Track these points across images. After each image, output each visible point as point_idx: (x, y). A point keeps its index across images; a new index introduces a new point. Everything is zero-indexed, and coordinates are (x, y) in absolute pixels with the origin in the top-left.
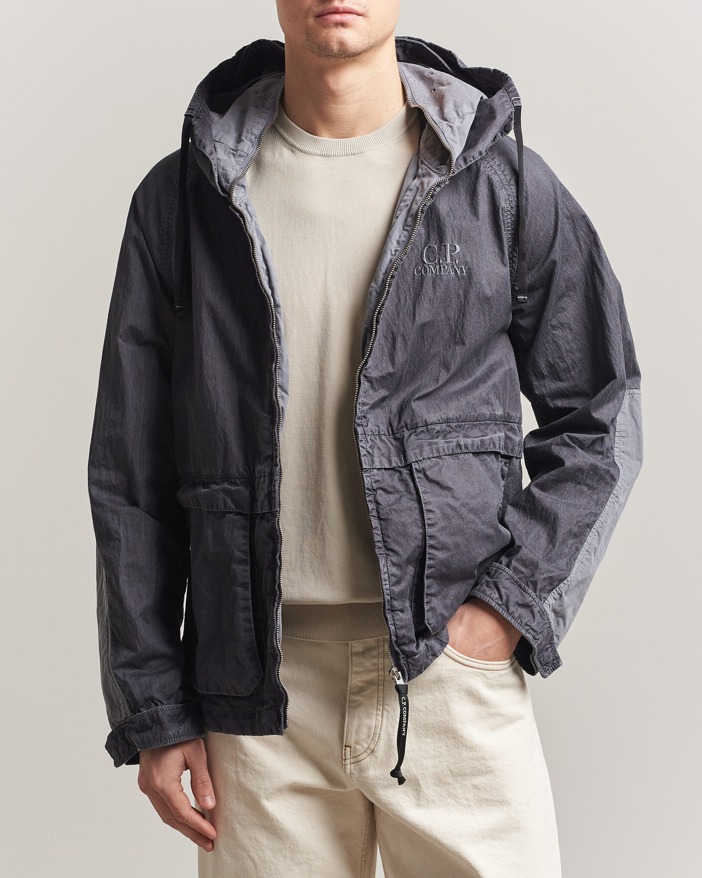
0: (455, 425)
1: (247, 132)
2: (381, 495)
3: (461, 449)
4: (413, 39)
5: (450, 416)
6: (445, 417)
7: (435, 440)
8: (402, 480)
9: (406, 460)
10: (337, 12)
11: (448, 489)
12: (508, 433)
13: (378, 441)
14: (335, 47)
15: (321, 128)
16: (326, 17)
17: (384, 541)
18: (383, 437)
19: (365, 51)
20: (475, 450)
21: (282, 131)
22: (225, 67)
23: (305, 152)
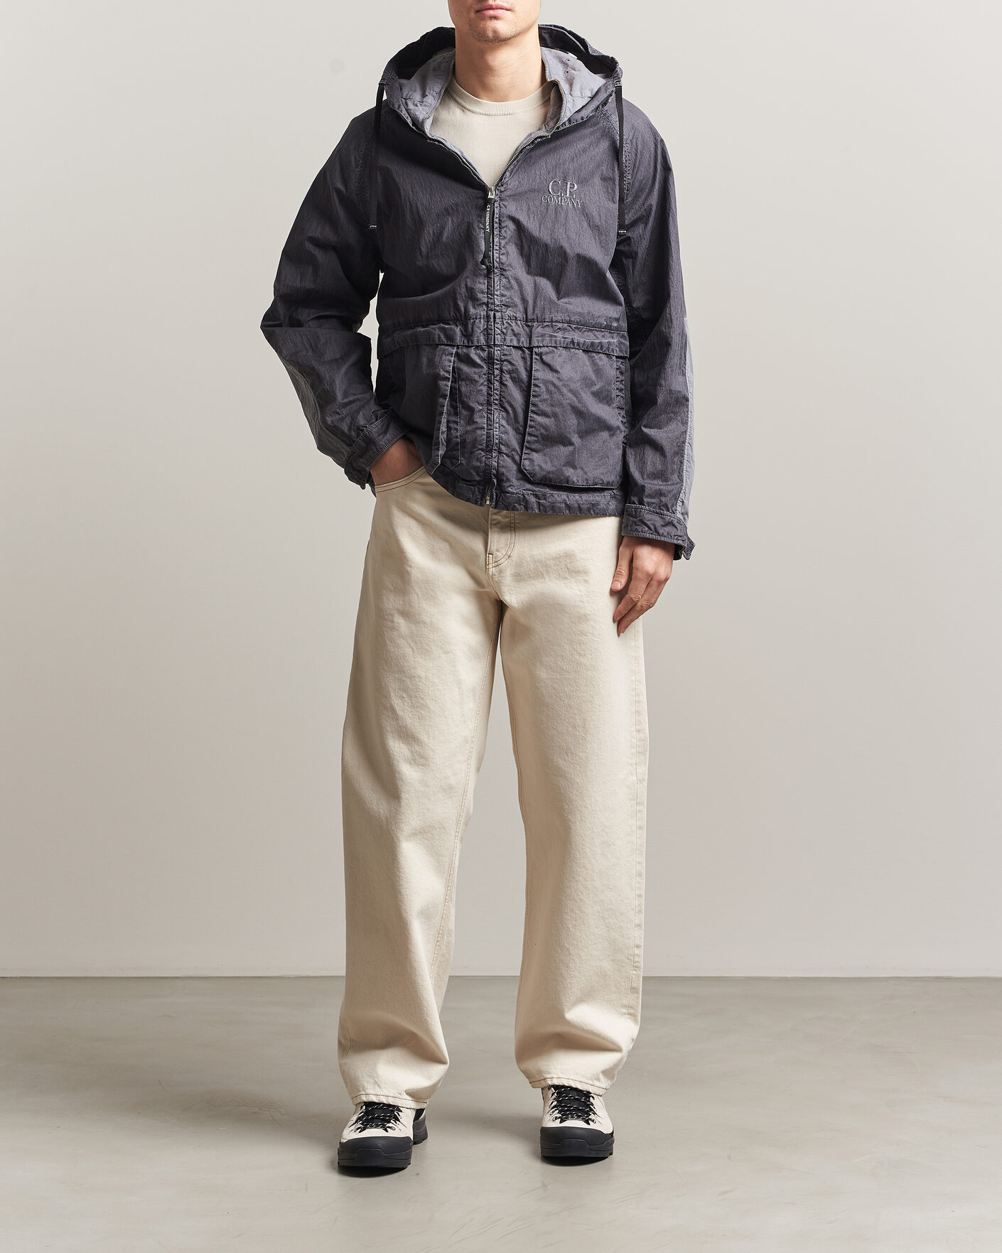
0: (574, 326)
1: (430, 90)
2: (506, 366)
3: (574, 345)
4: (557, 27)
5: (573, 319)
6: (568, 318)
7: (556, 334)
8: (524, 358)
9: (530, 343)
10: (491, 8)
11: (557, 372)
12: (621, 339)
13: (513, 324)
14: (490, 34)
15: (481, 93)
16: (482, 12)
17: (501, 401)
18: (519, 322)
19: (514, 37)
20: (585, 348)
21: (455, 96)
22: (410, 47)
23: (473, 112)
